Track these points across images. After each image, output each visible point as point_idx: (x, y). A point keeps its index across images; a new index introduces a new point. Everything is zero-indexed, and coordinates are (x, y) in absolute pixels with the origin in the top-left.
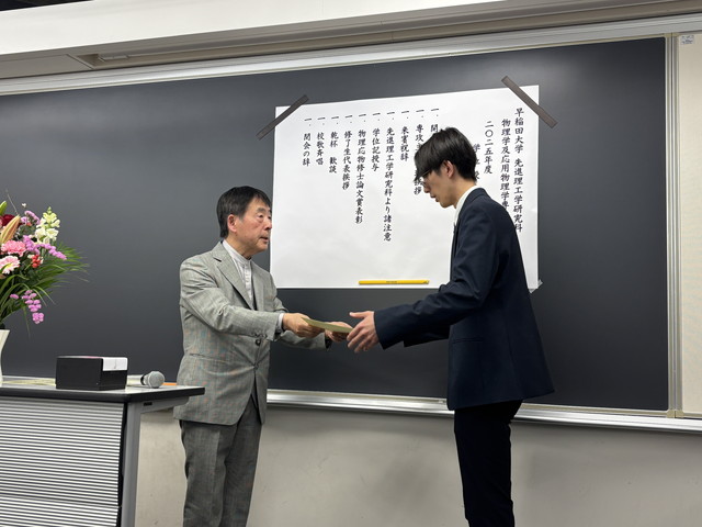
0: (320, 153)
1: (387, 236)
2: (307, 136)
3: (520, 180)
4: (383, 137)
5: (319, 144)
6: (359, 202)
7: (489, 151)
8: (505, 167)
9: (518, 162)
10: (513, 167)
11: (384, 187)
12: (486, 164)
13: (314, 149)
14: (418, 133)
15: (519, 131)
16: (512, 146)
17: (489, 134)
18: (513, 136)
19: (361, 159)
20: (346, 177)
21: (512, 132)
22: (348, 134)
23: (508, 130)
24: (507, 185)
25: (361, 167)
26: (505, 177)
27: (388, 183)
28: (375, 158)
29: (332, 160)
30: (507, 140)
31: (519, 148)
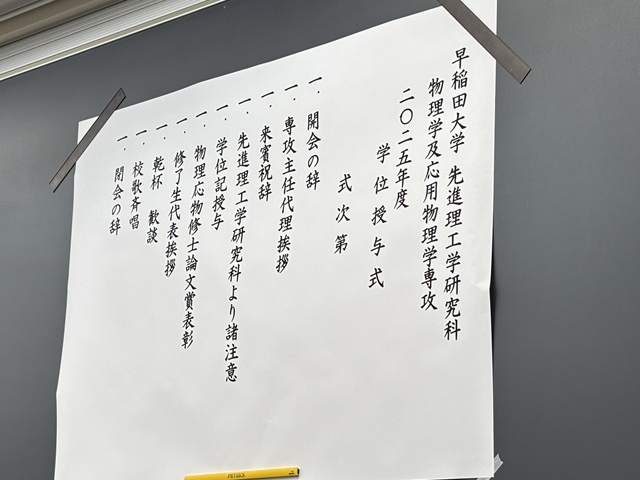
0: (136, 203)
1: (232, 369)
2: (119, 172)
3: (457, 214)
4: (232, 154)
5: (136, 186)
6: (190, 297)
7: (404, 157)
8: (431, 190)
9: (455, 172)
10: (445, 188)
11: (228, 263)
12: (398, 188)
13: (128, 197)
14: (286, 137)
15: (459, 101)
16: (444, 137)
17: (407, 116)
18: (449, 114)
19: (197, 206)
20: (171, 249)
21: (447, 106)
22: (180, 157)
23: (439, 103)
24: (433, 231)
25: (195, 225)
26: (431, 212)
27: (236, 251)
28: (219, 201)
29: (153, 216)
30: (436, 127)
31: (458, 141)
